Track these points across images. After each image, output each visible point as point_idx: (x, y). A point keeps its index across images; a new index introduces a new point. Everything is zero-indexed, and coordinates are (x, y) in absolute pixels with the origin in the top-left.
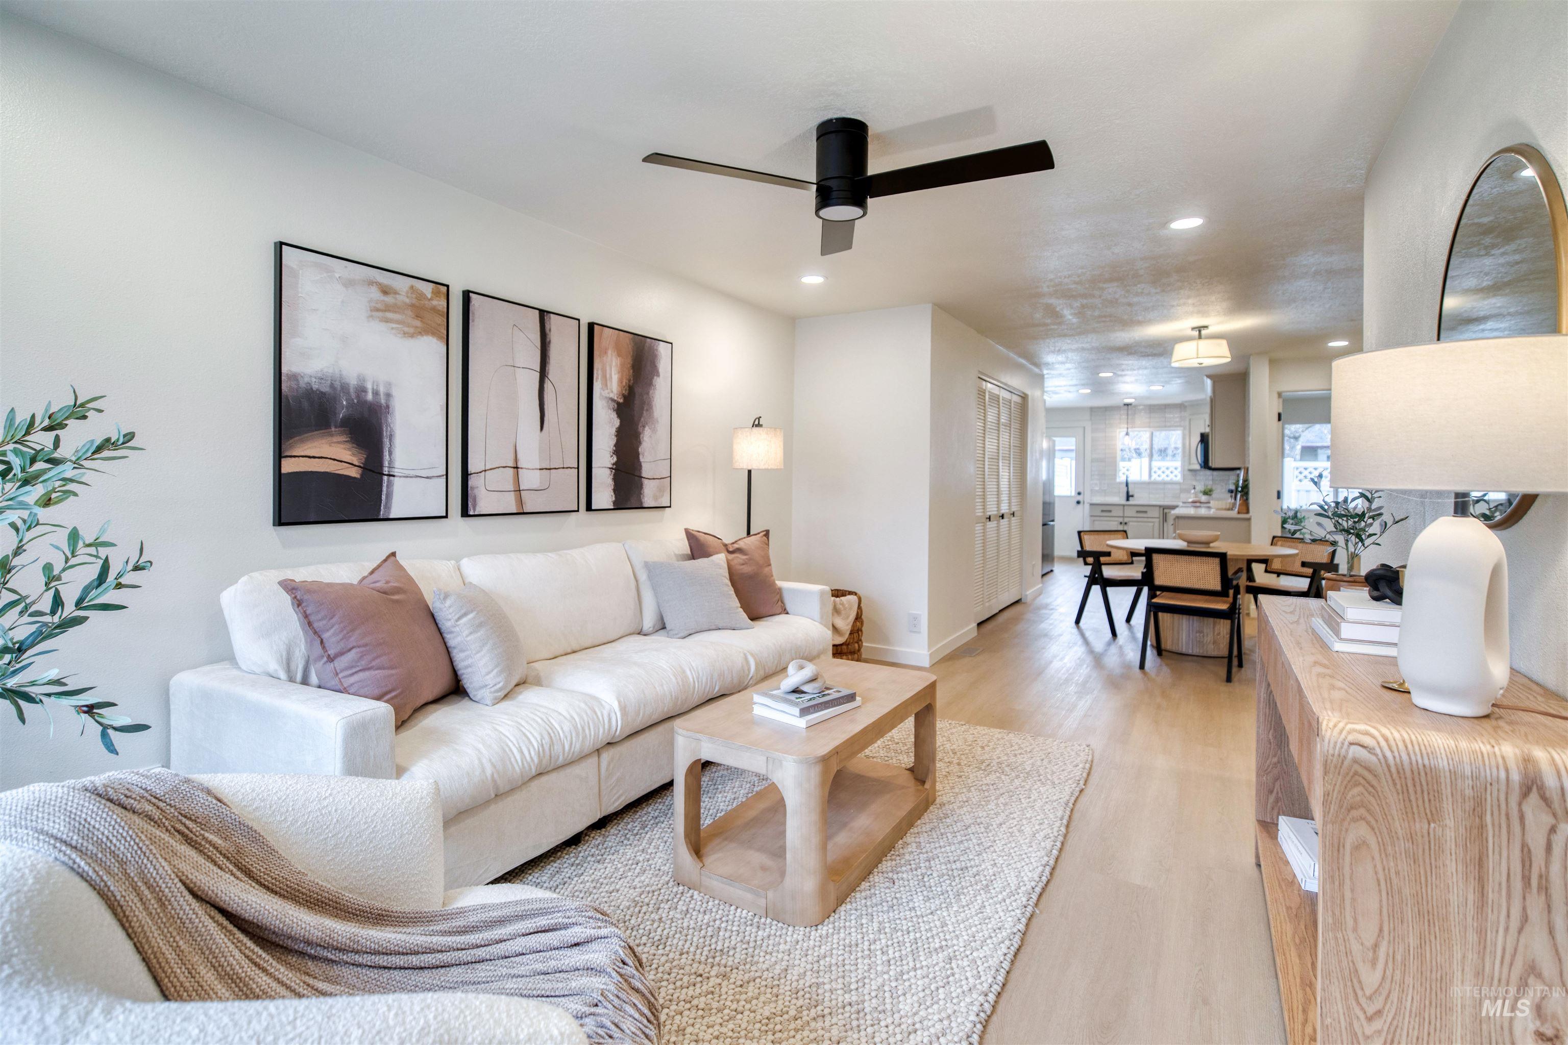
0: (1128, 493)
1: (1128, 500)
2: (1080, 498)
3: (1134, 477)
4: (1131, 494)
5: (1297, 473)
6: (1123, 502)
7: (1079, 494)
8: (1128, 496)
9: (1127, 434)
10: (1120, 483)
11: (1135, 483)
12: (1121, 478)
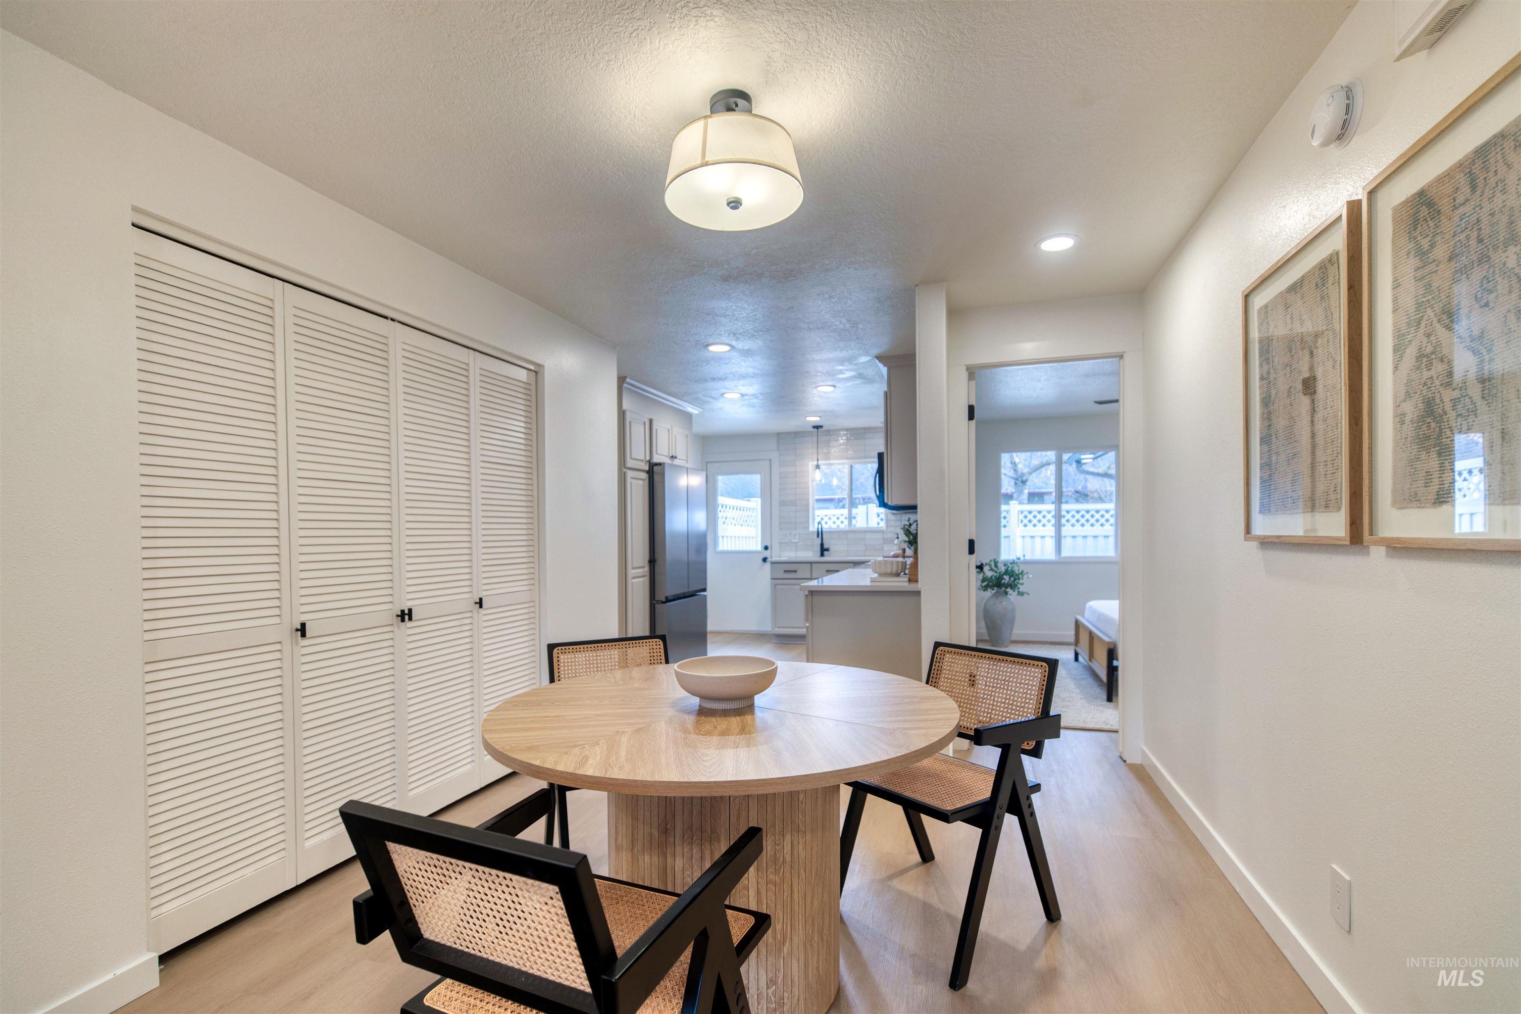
0: (822, 545)
1: (822, 555)
2: (767, 554)
3: (828, 526)
4: (825, 547)
5: (1021, 517)
6: (818, 559)
7: (766, 548)
8: (823, 550)
9: (818, 467)
10: (813, 532)
11: (831, 532)
12: (813, 528)
